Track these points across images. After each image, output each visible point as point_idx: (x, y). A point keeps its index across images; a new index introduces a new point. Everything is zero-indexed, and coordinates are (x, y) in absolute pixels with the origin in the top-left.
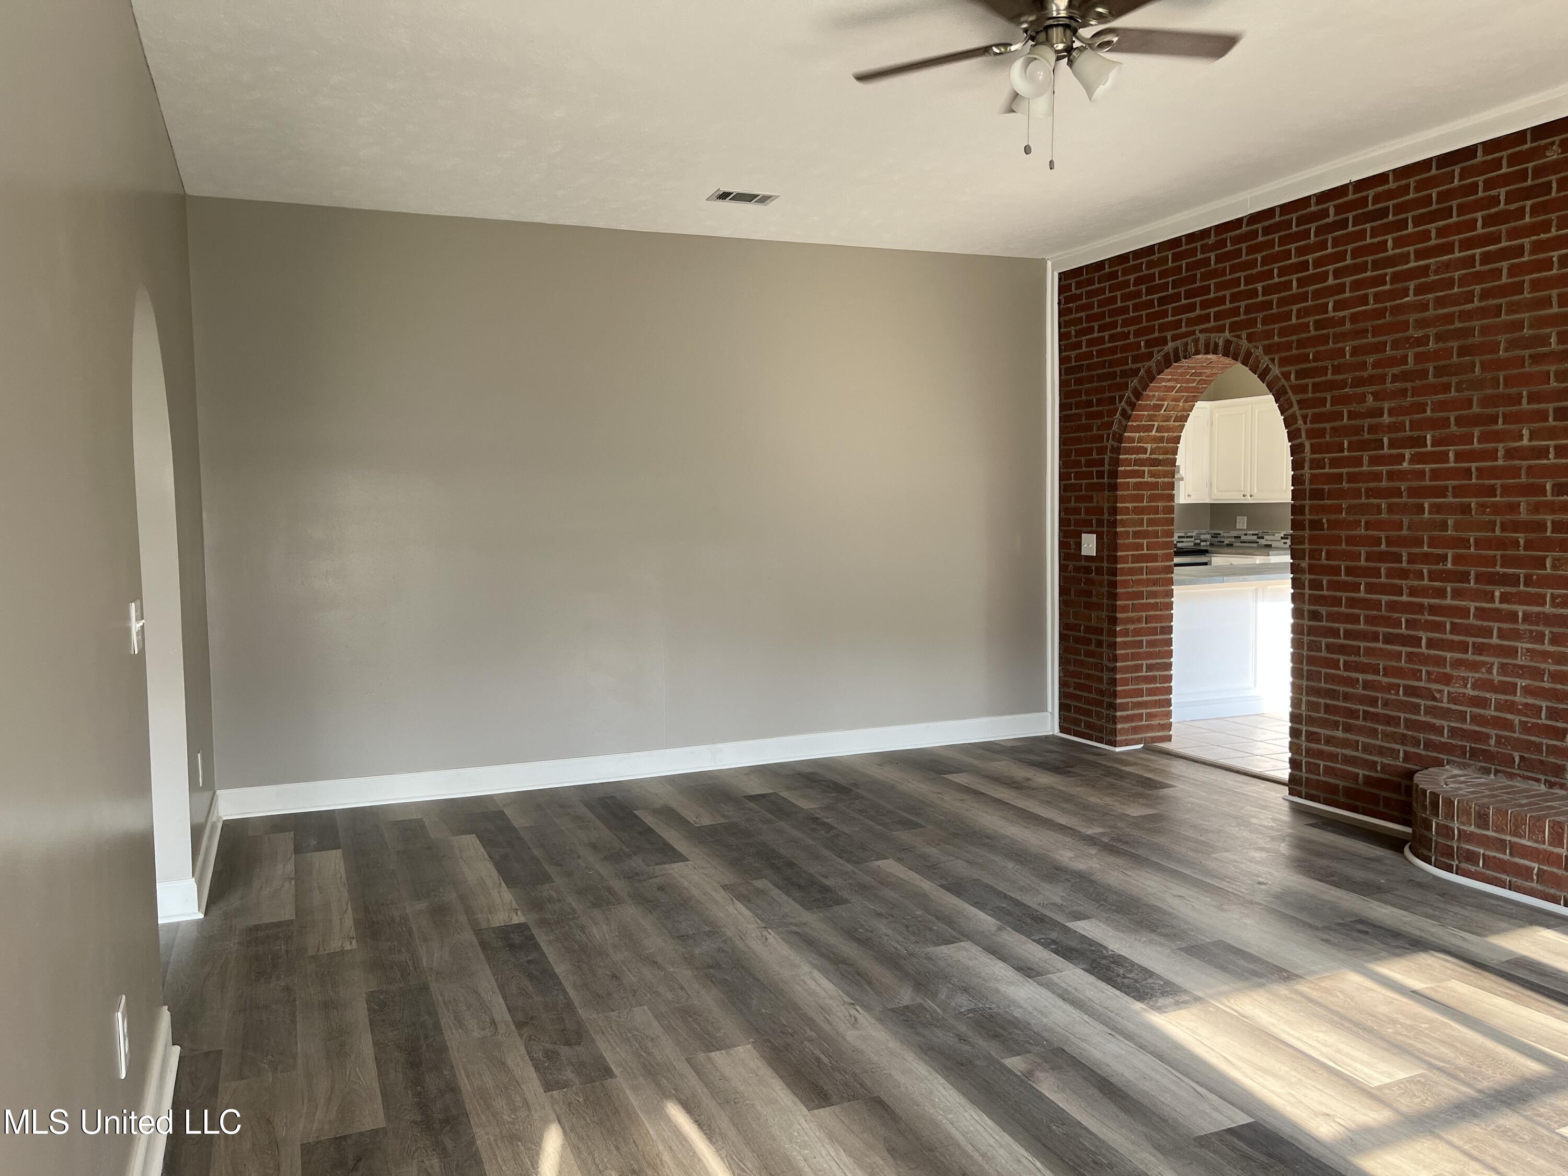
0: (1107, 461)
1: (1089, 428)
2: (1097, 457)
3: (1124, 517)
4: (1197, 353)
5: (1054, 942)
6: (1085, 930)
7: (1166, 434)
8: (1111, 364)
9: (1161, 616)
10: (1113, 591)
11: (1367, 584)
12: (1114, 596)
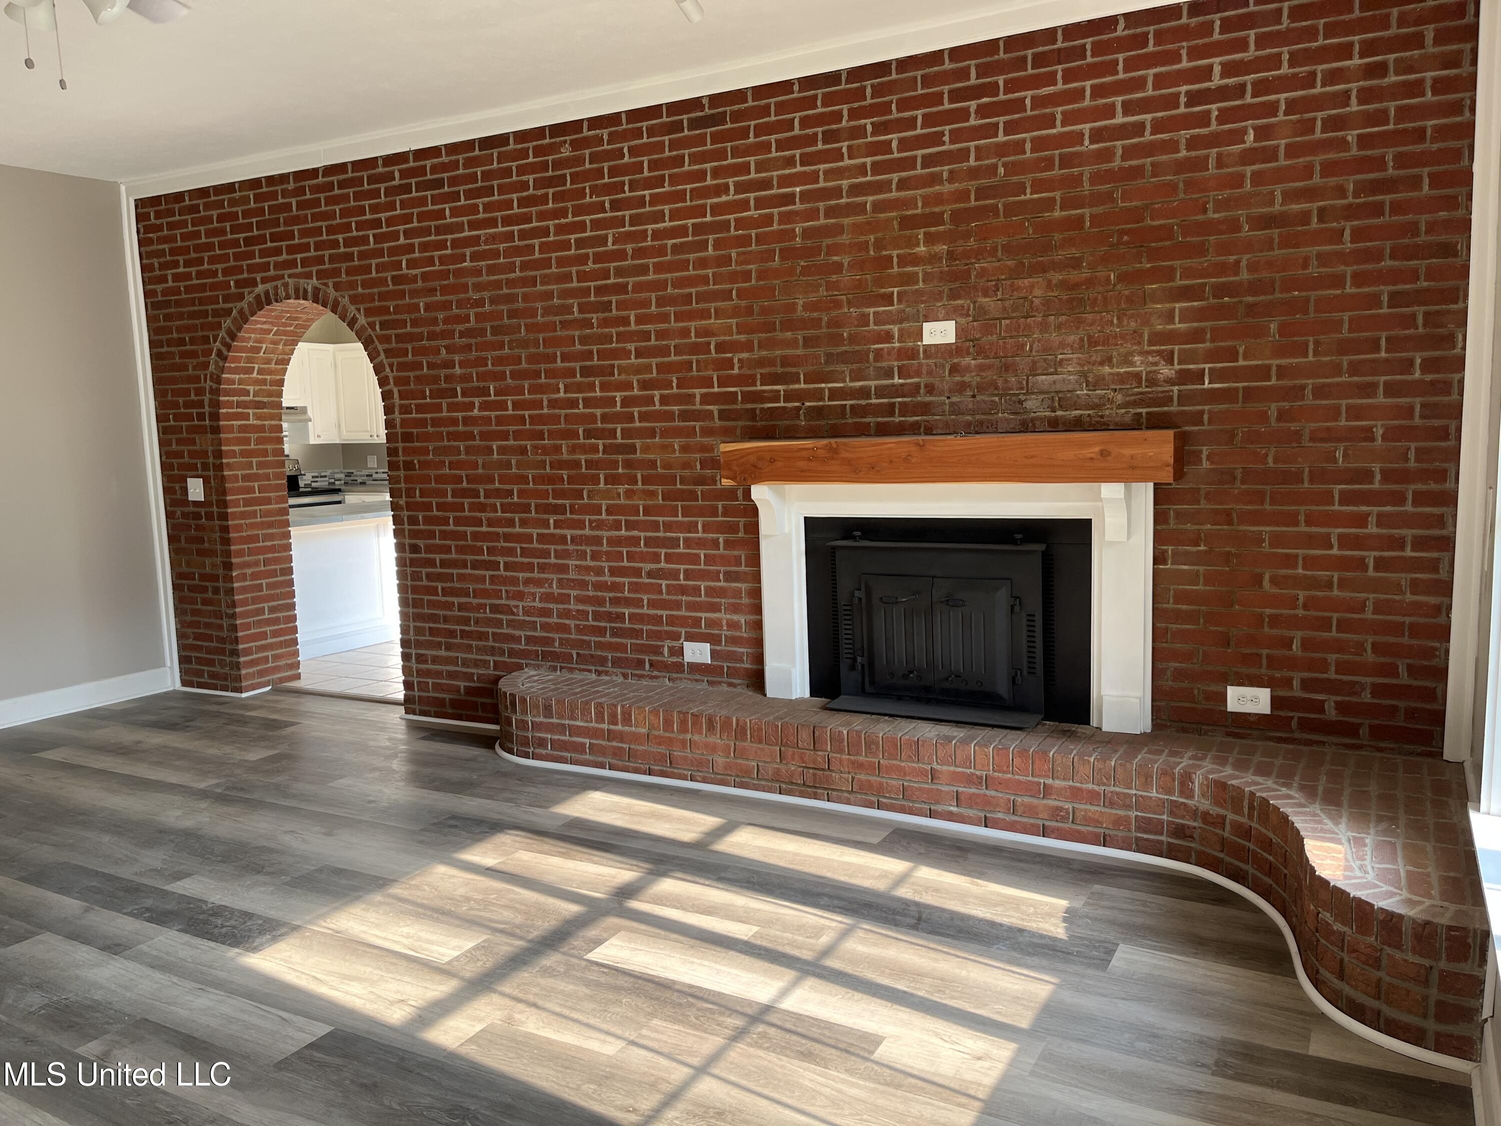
0: (206, 403)
1: (185, 367)
2: (196, 398)
3: (231, 460)
4: (288, 297)
5: (148, 910)
6: (185, 889)
7: (268, 377)
8: (202, 302)
9: (279, 558)
10: (225, 536)
11: (454, 518)
12: (226, 542)
